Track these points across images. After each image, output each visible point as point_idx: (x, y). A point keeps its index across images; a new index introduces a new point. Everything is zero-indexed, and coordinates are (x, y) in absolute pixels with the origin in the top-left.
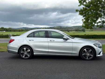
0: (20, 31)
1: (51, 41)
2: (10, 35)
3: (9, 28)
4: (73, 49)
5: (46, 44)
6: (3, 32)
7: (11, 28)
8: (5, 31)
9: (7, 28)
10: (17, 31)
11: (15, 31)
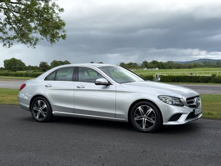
0: (190, 67)
1: (79, 87)
2: (157, 75)
3: (169, 62)
4: (116, 105)
5: (71, 94)
6: (153, 69)
7: (172, 62)
8: (157, 69)
9: (164, 62)
10: (185, 68)
11: (179, 68)
